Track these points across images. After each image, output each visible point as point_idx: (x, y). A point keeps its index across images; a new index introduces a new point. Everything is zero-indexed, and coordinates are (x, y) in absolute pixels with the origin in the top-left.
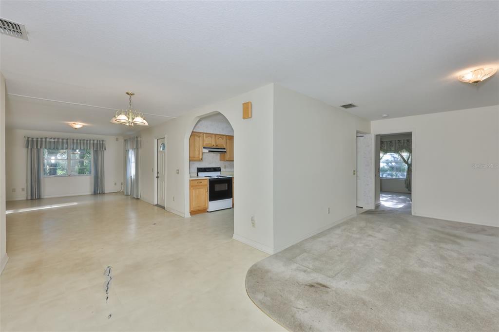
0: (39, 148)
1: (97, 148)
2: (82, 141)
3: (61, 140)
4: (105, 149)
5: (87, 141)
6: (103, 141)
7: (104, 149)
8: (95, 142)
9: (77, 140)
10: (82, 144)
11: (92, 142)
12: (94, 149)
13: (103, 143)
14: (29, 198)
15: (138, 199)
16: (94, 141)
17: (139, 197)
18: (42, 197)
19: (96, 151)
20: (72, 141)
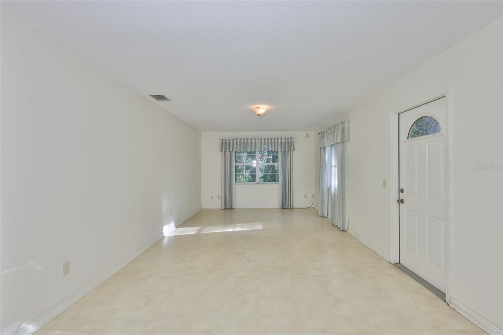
0: (231, 151)
1: (285, 148)
2: (269, 141)
3: (249, 141)
4: (294, 150)
5: (275, 139)
6: (291, 138)
7: (292, 150)
8: (283, 140)
9: (265, 139)
10: (270, 144)
11: (280, 140)
12: (281, 150)
13: (291, 142)
14: (223, 208)
15: (344, 231)
16: (281, 139)
17: (346, 229)
18: (234, 207)
19: (284, 151)
20: (260, 141)
